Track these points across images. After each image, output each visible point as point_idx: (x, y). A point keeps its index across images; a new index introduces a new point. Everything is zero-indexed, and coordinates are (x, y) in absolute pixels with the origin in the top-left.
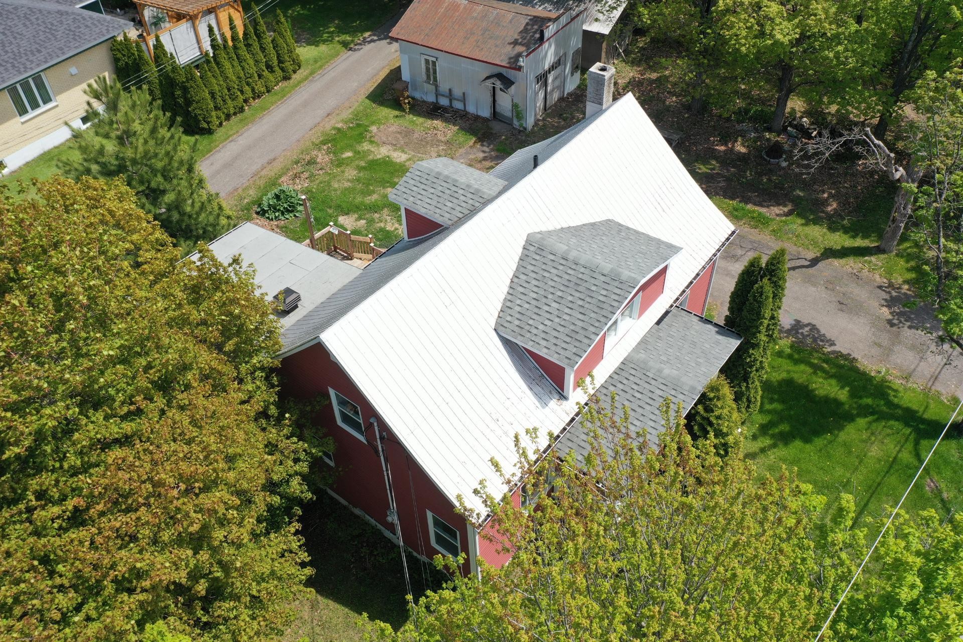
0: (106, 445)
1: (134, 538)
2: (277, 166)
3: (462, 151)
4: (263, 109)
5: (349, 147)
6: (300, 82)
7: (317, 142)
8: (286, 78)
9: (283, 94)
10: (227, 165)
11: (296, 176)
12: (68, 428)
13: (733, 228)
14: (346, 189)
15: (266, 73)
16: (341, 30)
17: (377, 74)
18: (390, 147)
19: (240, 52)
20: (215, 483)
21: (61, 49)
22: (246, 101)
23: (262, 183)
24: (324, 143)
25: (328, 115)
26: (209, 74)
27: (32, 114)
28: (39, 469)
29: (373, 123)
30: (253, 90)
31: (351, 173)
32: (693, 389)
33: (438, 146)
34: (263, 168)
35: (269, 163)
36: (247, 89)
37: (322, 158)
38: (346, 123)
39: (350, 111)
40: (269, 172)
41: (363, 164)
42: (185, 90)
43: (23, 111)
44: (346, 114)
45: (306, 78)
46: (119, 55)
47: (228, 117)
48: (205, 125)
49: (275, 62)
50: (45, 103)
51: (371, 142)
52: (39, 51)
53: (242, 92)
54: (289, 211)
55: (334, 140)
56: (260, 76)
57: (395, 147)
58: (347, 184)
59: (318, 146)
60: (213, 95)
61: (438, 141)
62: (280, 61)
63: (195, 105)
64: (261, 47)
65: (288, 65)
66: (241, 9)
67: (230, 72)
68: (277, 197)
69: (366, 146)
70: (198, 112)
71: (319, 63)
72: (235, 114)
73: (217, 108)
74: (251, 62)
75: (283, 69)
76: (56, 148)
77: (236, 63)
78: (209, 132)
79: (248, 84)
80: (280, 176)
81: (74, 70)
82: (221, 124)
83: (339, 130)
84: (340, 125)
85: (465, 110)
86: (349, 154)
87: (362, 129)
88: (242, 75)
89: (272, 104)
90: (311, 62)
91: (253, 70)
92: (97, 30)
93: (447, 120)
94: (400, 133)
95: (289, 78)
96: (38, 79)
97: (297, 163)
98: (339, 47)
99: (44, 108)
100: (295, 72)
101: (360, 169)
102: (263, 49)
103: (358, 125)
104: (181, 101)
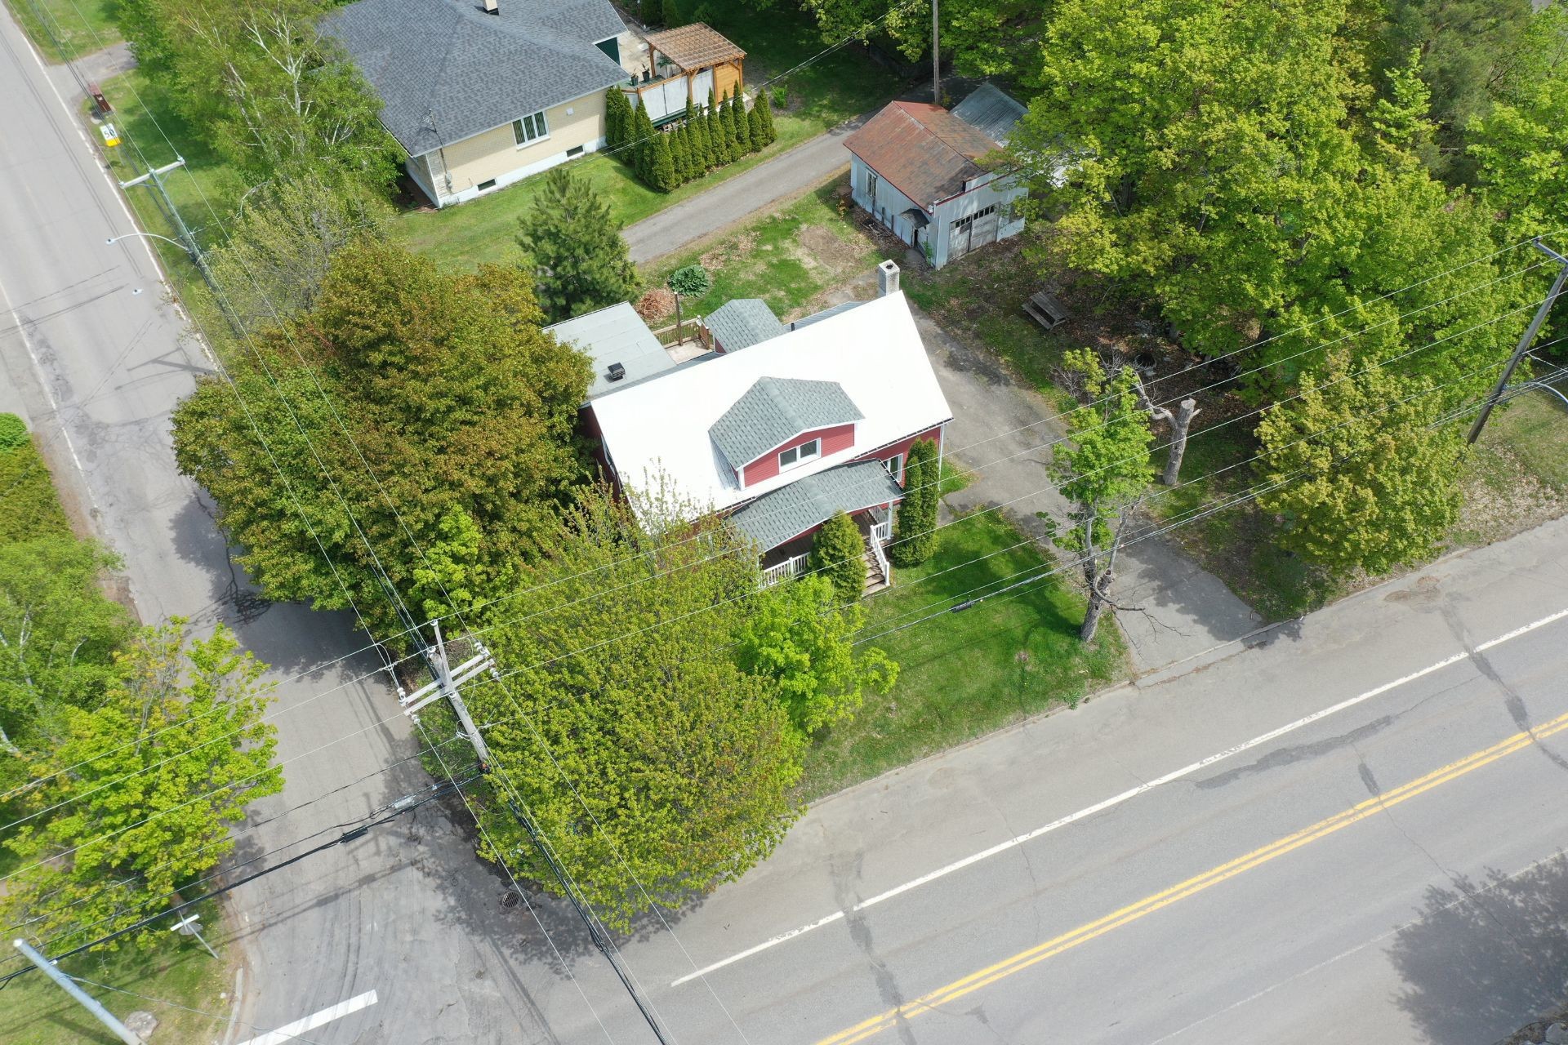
0: (464, 423)
1: (462, 467)
2: (706, 242)
3: (866, 272)
4: (722, 179)
5: (774, 240)
6: (766, 157)
7: (749, 227)
8: (756, 150)
9: (747, 167)
10: (666, 230)
11: (715, 257)
12: (450, 409)
13: (950, 416)
14: (748, 282)
15: (735, 144)
16: (832, 108)
17: (839, 168)
18: (806, 250)
19: (712, 123)
20: (507, 457)
21: (563, 94)
22: (708, 168)
23: (685, 254)
24: (754, 229)
25: (773, 201)
26: (678, 140)
27: (528, 143)
28: (433, 424)
29: (806, 221)
30: (718, 158)
31: (761, 267)
32: (827, 512)
33: (848, 261)
34: (693, 241)
35: (700, 237)
36: (712, 157)
37: (745, 244)
38: (784, 213)
39: (794, 201)
40: (695, 247)
41: (775, 261)
42: (652, 150)
43: (520, 140)
44: (788, 205)
45: (773, 155)
46: (611, 103)
47: (687, 180)
48: (662, 185)
49: (746, 134)
50: (540, 135)
51: (794, 241)
52: (546, 94)
53: (706, 158)
54: (691, 290)
55: (765, 228)
56: (728, 146)
57: (813, 253)
58: (752, 278)
59: (747, 231)
60: (676, 159)
61: (852, 256)
62: (752, 135)
63: (657, 166)
64: (736, 120)
65: (759, 139)
66: (740, 67)
67: (699, 142)
68: (686, 275)
69: (787, 244)
70: (659, 172)
71: (796, 138)
72: (694, 178)
73: (677, 171)
74: (722, 133)
75: (753, 142)
76: (540, 174)
77: (707, 132)
78: (666, 192)
79: (714, 152)
80: (703, 253)
81: (570, 111)
82: (678, 186)
83: (774, 219)
84: (777, 215)
85: (892, 231)
86: (769, 247)
87: (793, 224)
88: (710, 144)
89: (732, 175)
90: (787, 137)
91: (722, 140)
92: (598, 79)
93: (871, 237)
94: (823, 238)
95: (759, 151)
96: (539, 117)
97: (722, 243)
98: (821, 124)
99: (538, 139)
100: (766, 145)
101: (771, 265)
102: (737, 122)
103: (794, 219)
104: (647, 159)
